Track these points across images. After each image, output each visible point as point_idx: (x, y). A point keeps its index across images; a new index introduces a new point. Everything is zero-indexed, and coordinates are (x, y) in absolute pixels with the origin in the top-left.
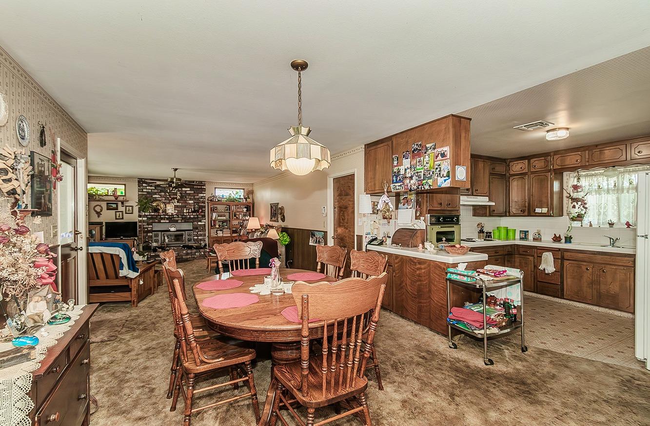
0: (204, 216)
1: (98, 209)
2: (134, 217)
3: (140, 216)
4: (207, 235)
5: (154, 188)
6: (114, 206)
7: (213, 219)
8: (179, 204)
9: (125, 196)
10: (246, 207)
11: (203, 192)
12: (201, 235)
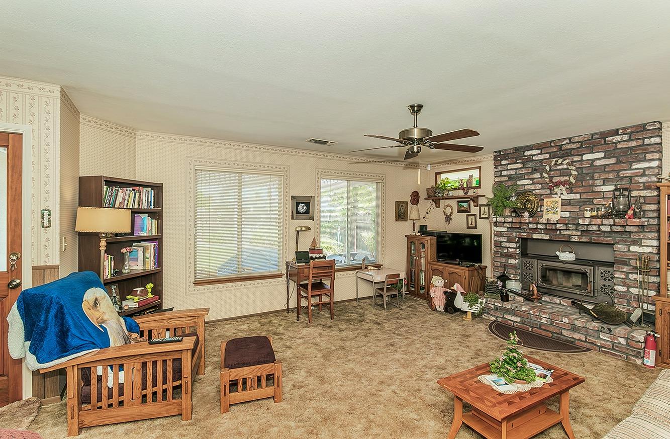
1: (448, 211)
5: (521, 166)
6: (466, 205)
9: (480, 187)
11: (651, 156)
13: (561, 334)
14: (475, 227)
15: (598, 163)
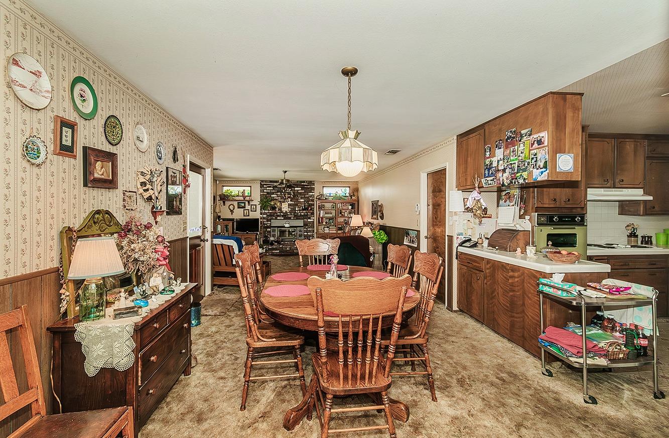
0: (313, 213)
1: (232, 207)
2: (256, 215)
3: (261, 214)
4: (315, 231)
5: (272, 189)
6: (243, 205)
7: (321, 216)
8: (291, 202)
9: (251, 196)
10: (351, 205)
11: (312, 191)
12: (310, 231)
13: (294, 252)
14: (249, 216)
15: (299, 191)
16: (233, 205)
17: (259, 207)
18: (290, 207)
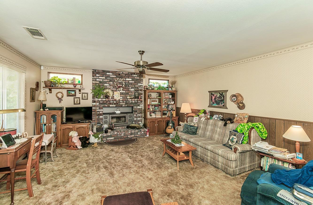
0: (141, 101)
1: (60, 95)
3: (94, 102)
4: (143, 117)
5: (105, 78)
6: (73, 93)
8: (123, 92)
9: (82, 84)
11: (141, 82)
13: (128, 137)
15: (130, 82)
16: (62, 93)
17: (90, 96)
18: (122, 95)
